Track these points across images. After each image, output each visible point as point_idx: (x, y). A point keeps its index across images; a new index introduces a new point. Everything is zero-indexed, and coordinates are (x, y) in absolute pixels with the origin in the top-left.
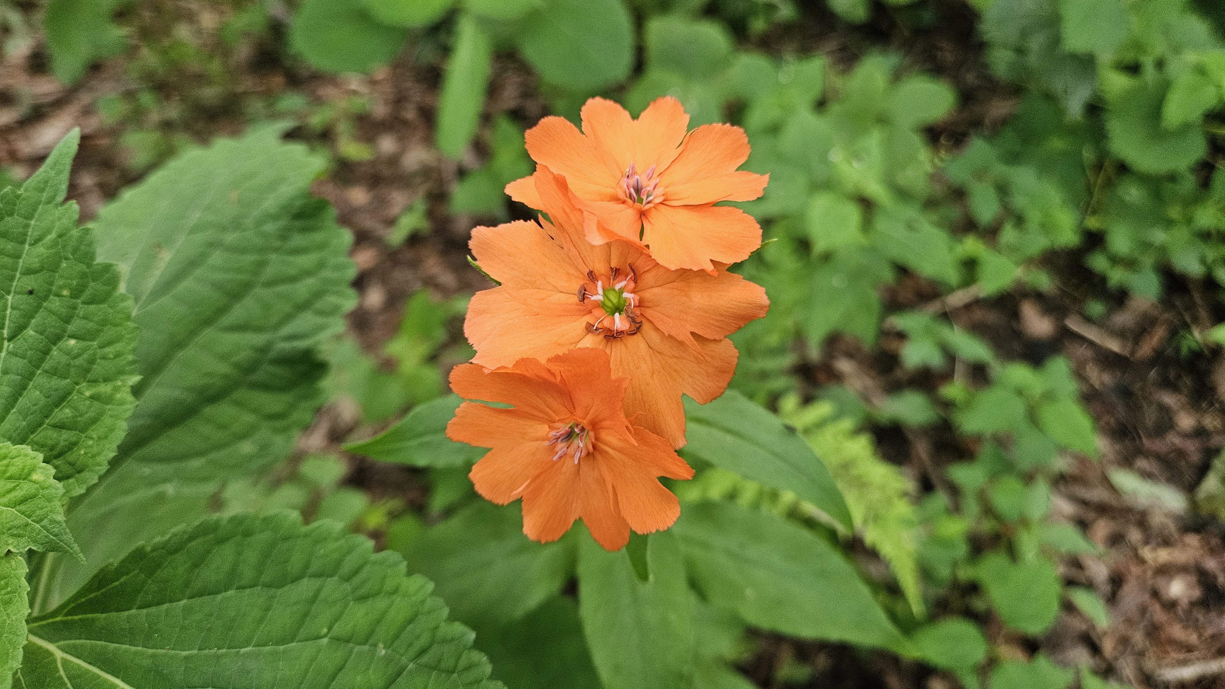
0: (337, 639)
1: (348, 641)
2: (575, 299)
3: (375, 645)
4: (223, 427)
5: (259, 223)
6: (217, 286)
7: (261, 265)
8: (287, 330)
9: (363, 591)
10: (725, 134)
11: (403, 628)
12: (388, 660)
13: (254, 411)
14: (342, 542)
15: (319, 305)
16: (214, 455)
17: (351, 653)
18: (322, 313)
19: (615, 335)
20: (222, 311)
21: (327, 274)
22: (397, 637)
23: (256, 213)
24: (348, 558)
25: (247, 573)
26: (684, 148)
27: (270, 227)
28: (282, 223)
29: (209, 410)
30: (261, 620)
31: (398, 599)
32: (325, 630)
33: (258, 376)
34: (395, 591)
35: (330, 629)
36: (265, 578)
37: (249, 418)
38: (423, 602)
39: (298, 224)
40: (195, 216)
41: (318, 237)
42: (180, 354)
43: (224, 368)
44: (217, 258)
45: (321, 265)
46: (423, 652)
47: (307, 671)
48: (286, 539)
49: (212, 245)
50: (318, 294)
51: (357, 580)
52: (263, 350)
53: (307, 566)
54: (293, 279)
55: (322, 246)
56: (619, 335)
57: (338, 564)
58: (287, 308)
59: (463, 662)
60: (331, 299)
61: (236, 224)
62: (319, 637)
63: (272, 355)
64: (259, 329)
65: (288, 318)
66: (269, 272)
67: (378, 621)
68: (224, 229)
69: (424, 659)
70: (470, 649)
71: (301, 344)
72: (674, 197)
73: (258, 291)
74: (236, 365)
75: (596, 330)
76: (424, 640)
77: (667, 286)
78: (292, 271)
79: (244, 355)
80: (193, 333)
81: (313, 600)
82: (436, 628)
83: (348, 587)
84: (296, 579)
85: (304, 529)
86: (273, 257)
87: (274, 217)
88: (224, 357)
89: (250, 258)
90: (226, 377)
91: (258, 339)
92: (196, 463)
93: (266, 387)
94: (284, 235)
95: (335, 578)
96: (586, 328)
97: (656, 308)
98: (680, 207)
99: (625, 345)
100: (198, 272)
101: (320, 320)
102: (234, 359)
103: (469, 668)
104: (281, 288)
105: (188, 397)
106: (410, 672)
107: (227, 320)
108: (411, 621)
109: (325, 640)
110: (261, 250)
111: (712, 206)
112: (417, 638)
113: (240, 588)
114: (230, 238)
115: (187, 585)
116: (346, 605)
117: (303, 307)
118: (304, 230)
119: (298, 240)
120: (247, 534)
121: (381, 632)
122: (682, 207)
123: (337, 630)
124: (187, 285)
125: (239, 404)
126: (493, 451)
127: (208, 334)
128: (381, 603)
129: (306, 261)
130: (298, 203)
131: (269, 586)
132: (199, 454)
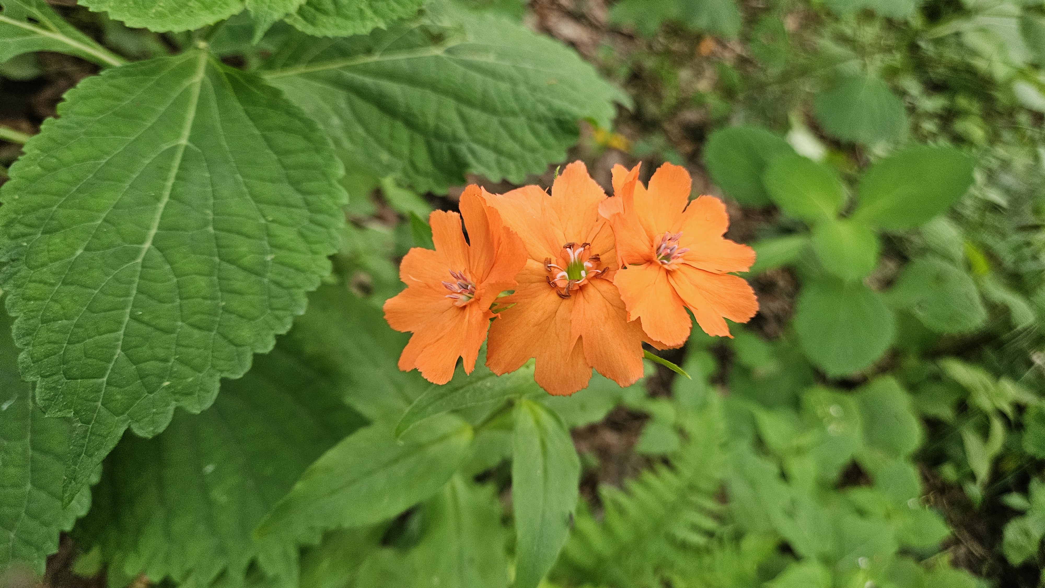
0: (267, 228)
1: (269, 235)
2: (563, 243)
3: (272, 253)
4: (392, 137)
5: (542, 101)
6: (485, 94)
7: (514, 114)
8: (476, 147)
9: (307, 233)
10: (748, 298)
11: (290, 266)
12: (265, 264)
13: (412, 152)
14: (335, 208)
15: (503, 159)
16: (371, 140)
17: (261, 239)
18: (499, 163)
19: (551, 283)
20: (470, 103)
21: (529, 156)
22: (282, 264)
23: (548, 98)
24: (326, 216)
25: (290, 160)
26: (720, 274)
27: (542, 109)
28: (549, 114)
29: (399, 124)
30: (262, 179)
31: (310, 256)
32: (270, 219)
33: (436, 144)
34: (314, 253)
35: (273, 221)
36: (292, 172)
37: (405, 150)
38: (314, 272)
39: (554, 125)
40: (528, 66)
41: (551, 140)
42: (428, 92)
43: (431, 121)
44: (504, 86)
45: (533, 150)
46: (278, 284)
47: (238, 215)
48: (324, 174)
49: (513, 81)
50: (511, 157)
51: (313, 226)
52: (456, 139)
53: (310, 193)
54: (513, 137)
55: (546, 146)
56: (552, 285)
57: (320, 211)
58: (491, 141)
59: (280, 313)
60: (511, 165)
61: (534, 89)
62: (264, 216)
63: (456, 146)
64: (468, 130)
65: (486, 145)
66: (511, 120)
67: (290, 250)
68: (527, 83)
69: (273, 287)
70: (292, 315)
71: (470, 159)
72: (676, 280)
73: (495, 121)
74: (437, 127)
75: (548, 267)
76: (287, 282)
77: (607, 302)
78: (519, 133)
79: (446, 129)
80: (446, 93)
81: (288, 205)
82: (299, 287)
83: (306, 223)
84: (300, 191)
85: (334, 182)
86: (523, 119)
87: (551, 109)
88: (439, 117)
89: (515, 106)
90: (426, 124)
91: (461, 132)
92: (360, 130)
93: (431, 151)
94: (541, 119)
95: (309, 214)
96: (546, 259)
97: (586, 302)
98: (671, 286)
99: (549, 294)
100: (489, 80)
101: (493, 164)
102: (441, 124)
103: (278, 318)
104: (503, 133)
105: (402, 109)
106: (260, 281)
107: (467, 110)
108: (298, 269)
109: (263, 221)
110: (523, 110)
111: (684, 306)
112: (287, 277)
113: (280, 161)
114: (522, 89)
115: (270, 129)
116: (292, 226)
117: (497, 150)
118: (552, 130)
119: (542, 128)
120: (317, 151)
121: (282, 253)
122: (672, 288)
123: (273, 226)
124: (478, 77)
125: (412, 140)
126: (435, 252)
127: (451, 103)
128: (302, 246)
129: (530, 139)
130: (568, 117)
131: (288, 177)
132: (367, 130)
